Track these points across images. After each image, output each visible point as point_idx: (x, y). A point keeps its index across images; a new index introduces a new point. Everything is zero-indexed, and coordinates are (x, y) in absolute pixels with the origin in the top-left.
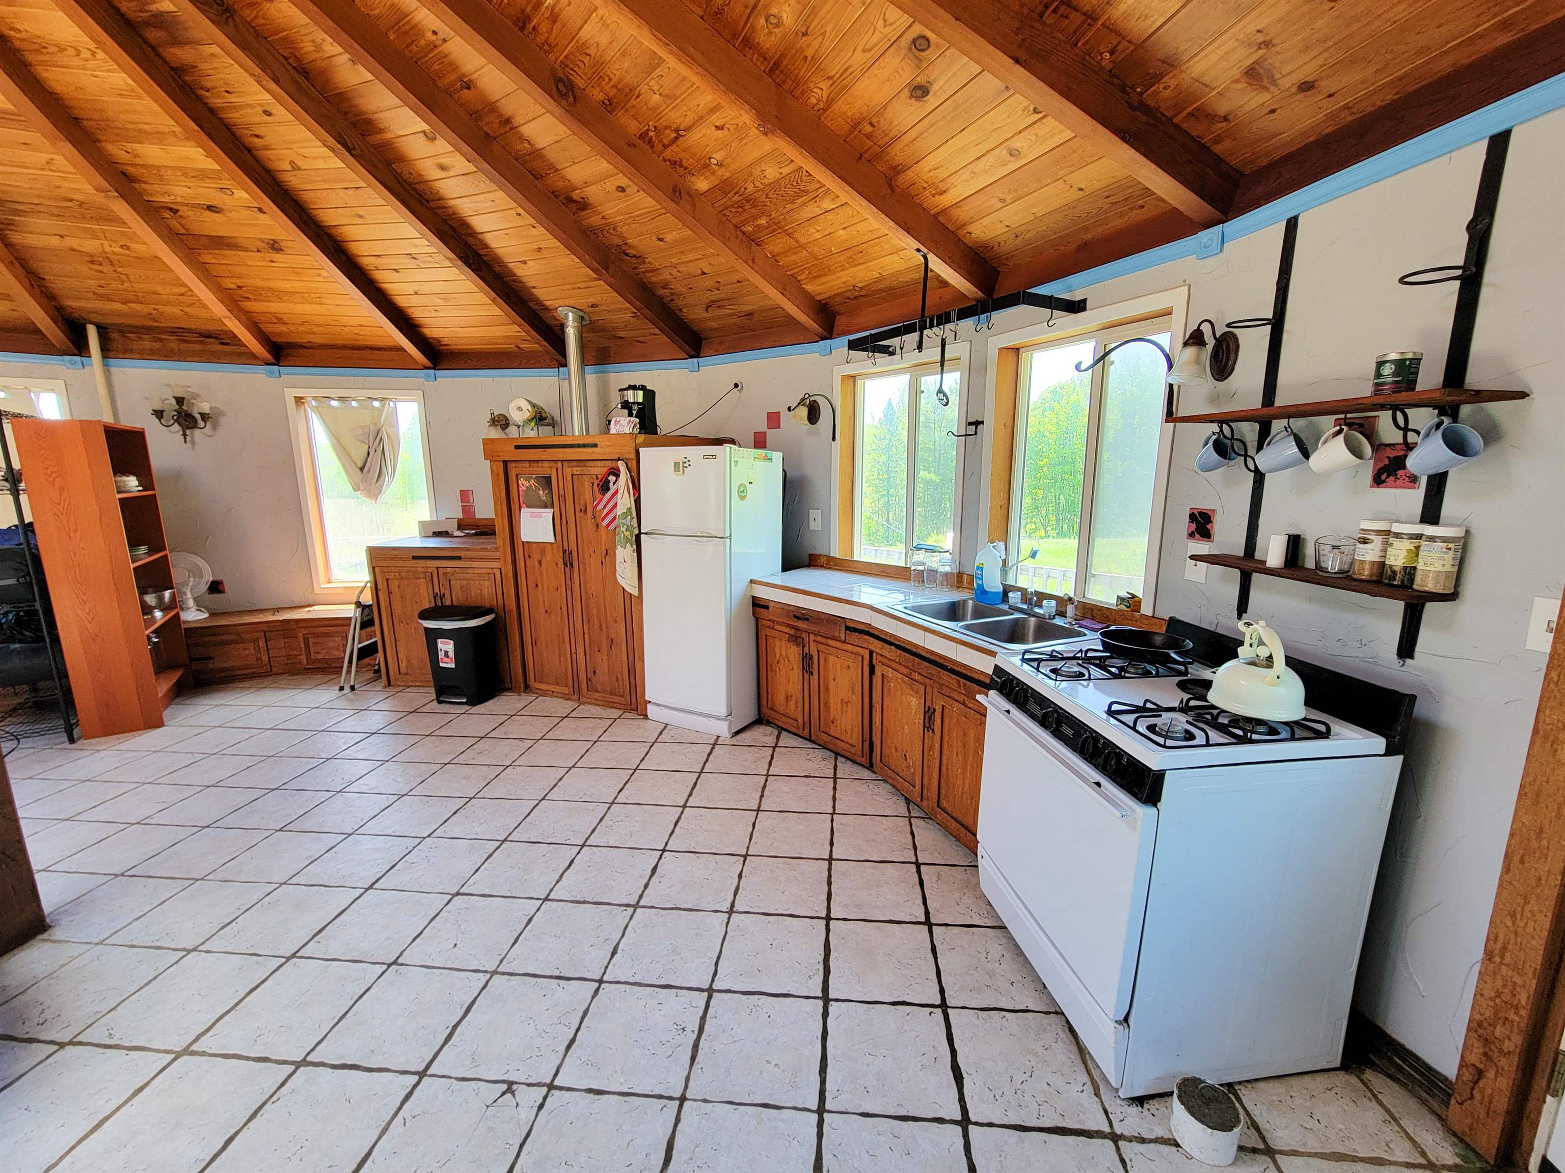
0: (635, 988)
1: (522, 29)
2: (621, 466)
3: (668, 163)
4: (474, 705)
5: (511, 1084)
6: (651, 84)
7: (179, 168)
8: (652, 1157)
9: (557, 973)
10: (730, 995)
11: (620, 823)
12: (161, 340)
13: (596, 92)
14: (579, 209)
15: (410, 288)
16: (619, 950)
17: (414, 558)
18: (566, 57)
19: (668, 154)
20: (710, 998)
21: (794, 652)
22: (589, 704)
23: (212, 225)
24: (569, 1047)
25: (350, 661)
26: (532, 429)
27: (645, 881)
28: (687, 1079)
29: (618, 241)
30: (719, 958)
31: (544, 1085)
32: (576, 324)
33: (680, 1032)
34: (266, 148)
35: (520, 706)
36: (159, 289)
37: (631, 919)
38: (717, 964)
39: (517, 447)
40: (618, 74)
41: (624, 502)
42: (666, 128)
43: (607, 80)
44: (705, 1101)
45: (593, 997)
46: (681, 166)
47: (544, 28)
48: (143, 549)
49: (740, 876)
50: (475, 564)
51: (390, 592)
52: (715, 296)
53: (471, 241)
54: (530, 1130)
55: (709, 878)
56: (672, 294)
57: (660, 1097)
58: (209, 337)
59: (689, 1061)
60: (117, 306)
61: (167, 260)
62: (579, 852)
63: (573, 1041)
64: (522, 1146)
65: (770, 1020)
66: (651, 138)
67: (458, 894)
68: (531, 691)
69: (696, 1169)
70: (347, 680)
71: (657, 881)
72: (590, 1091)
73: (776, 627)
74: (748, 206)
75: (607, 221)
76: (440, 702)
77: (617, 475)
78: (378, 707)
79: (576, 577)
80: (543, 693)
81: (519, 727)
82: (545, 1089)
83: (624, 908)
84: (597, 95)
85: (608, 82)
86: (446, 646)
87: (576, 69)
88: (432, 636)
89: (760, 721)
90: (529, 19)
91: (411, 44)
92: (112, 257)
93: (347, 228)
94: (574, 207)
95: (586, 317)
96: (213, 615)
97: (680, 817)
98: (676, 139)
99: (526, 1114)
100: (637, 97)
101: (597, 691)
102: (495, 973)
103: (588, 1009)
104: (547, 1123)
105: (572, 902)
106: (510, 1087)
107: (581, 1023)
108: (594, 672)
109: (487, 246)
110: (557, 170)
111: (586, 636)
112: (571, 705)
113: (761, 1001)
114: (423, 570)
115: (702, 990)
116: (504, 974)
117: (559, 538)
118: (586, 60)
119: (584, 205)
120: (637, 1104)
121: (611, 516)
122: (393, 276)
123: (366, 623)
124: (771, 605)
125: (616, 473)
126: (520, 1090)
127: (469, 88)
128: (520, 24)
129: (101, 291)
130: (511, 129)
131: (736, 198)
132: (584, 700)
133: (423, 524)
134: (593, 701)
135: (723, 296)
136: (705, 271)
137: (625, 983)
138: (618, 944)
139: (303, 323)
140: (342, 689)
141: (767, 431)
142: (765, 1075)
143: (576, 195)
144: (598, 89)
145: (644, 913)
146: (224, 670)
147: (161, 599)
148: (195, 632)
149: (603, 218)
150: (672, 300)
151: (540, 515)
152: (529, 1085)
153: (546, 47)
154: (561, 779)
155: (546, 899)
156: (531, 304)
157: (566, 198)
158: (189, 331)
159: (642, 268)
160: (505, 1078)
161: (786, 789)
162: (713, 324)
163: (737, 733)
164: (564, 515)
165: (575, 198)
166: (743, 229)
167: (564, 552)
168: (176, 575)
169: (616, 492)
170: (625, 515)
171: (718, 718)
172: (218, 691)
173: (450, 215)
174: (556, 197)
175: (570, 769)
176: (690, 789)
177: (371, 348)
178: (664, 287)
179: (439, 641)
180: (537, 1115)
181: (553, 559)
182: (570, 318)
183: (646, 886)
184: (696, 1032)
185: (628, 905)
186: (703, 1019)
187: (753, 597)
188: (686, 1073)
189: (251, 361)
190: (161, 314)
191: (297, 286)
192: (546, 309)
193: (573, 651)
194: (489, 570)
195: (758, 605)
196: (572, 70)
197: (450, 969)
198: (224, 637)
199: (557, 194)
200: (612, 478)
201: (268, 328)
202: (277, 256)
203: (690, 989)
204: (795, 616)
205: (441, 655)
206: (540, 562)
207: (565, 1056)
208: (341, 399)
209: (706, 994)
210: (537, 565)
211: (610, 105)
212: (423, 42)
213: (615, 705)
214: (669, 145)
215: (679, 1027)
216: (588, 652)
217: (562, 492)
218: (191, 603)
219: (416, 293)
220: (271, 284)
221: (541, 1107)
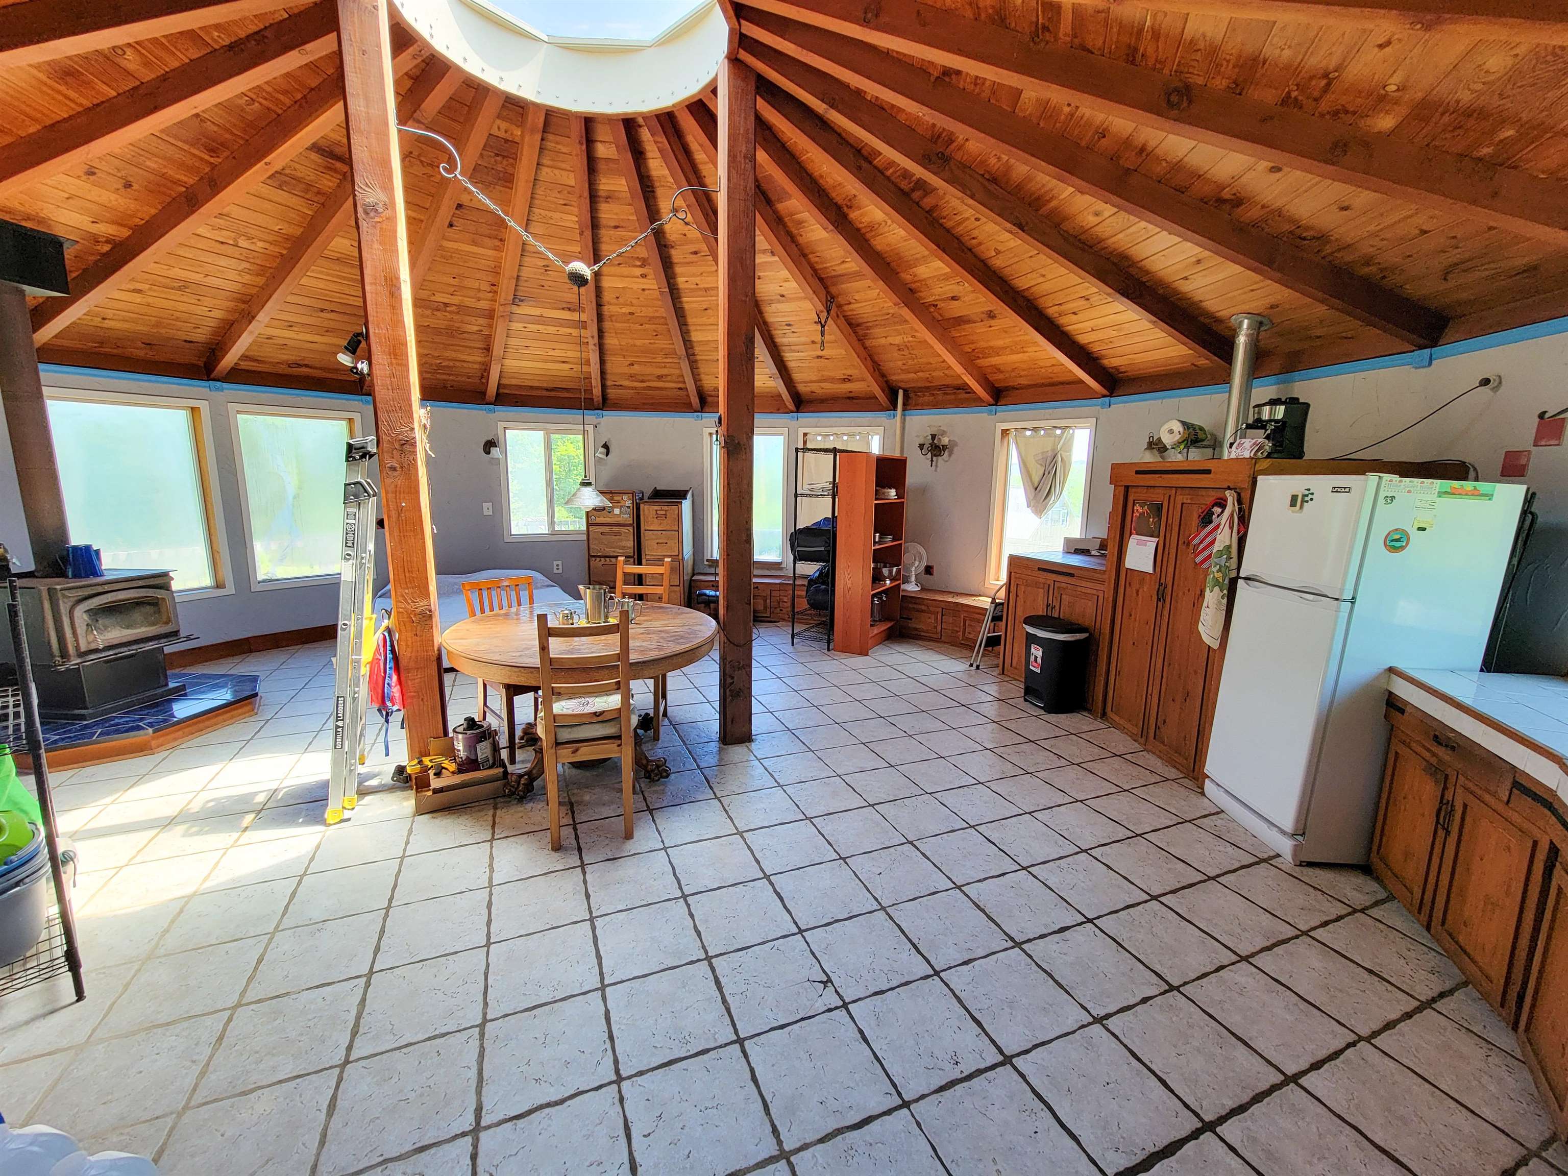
0: (954, 1000)
1: (1133, 63)
2: (1230, 496)
3: (1328, 117)
4: (1050, 713)
5: (829, 980)
6: (1274, 42)
7: (935, 277)
8: (852, 1112)
9: (916, 941)
10: (1021, 1080)
11: (1074, 872)
12: (933, 395)
13: (1217, 81)
14: (1233, 207)
15: (1088, 325)
16: (971, 965)
17: (1039, 569)
18: (1178, 65)
19: (1324, 106)
20: (1002, 1064)
21: (1429, 790)
22: (1154, 753)
23: (956, 309)
24: (876, 994)
25: (980, 645)
26: (1180, 453)
27: (1045, 932)
28: (923, 1097)
29: (1287, 227)
30: (1043, 1044)
31: (843, 1001)
32: (1250, 332)
33: (952, 1062)
34: (980, 244)
35: (1086, 728)
36: (931, 360)
37: (1004, 950)
38: (1036, 1046)
39: (1137, 472)
40: (1234, 51)
41: (1224, 538)
42: (1311, 78)
43: (1225, 63)
44: (919, 1125)
45: (922, 978)
46: (1347, 112)
47: (1150, 51)
48: (890, 538)
49: (1145, 1000)
50: (1084, 584)
51: (1017, 596)
52: (1454, 256)
53: (1133, 271)
54: (813, 1016)
55: (1109, 975)
56: (1382, 270)
57: (894, 1086)
58: (959, 389)
59: (936, 1087)
60: (912, 375)
61: (930, 341)
62: (1015, 871)
63: (882, 992)
64: (803, 1019)
65: (1034, 1135)
66: (1296, 98)
67: (911, 843)
68: (1107, 720)
69: (867, 1154)
70: (975, 660)
71: (1056, 940)
72: (861, 1032)
73: (1413, 745)
74: (1471, 122)
75: (1268, 209)
76: (1026, 700)
77: (1223, 506)
78: (985, 688)
79: (1166, 613)
80: (1116, 726)
81: (1070, 749)
82: (841, 1003)
83: (1007, 938)
84: (1220, 83)
85: (1228, 65)
86: (1037, 652)
87: (1191, 70)
88: (1031, 639)
89: (1365, 869)
90: (1136, 50)
91: (1055, 123)
92: (908, 344)
93: (1036, 288)
94: (1227, 207)
95: (1265, 321)
96: (923, 589)
97: (1139, 904)
98: (1328, 85)
99: (820, 1006)
100: (1264, 64)
101: (1163, 742)
102: (883, 908)
103: (911, 982)
104: (824, 1023)
105: (974, 903)
106: (827, 982)
107: (898, 987)
108: (1165, 722)
109: (1147, 272)
110: (1200, 176)
111: (1164, 680)
112: (1136, 746)
113: (1043, 1114)
114: (1043, 581)
115: (1001, 1051)
116: (888, 914)
117: (1158, 569)
118: (1198, 56)
119: (1238, 201)
120: (877, 1072)
121: (1206, 553)
122: (1074, 318)
123: (996, 619)
124: (1408, 709)
125: (1222, 504)
126: (830, 989)
127: (1104, 137)
128: (1131, 59)
129: (904, 367)
130: (1147, 155)
131: (1446, 118)
132: (1149, 747)
133: (1068, 541)
134: (1157, 752)
135: (1467, 255)
136: (1424, 228)
137: (951, 990)
138: (975, 959)
139: (1013, 370)
140: (971, 665)
141: (1534, 450)
142: (981, 1166)
143: (1226, 194)
144: (1219, 78)
145: (1019, 955)
146: (916, 629)
147: (891, 572)
148: (909, 599)
149: (1263, 207)
150: (1384, 277)
151: (1144, 543)
152: (836, 991)
153: (1158, 66)
154: (1059, 806)
155: (959, 887)
156: (1202, 319)
157: (1217, 201)
158: (948, 386)
159: (1328, 249)
160: (830, 974)
161: (1317, 965)
162: (1464, 296)
163: (1310, 864)
164: (1167, 546)
165: (1227, 197)
166: (1475, 154)
167: (1160, 585)
168: (906, 558)
169: (1218, 526)
170: (1220, 553)
171: (1283, 832)
172: (908, 643)
173: (1111, 253)
174: (1206, 203)
175: (1077, 801)
176: (1179, 886)
177: (1062, 383)
178: (1368, 263)
179: (1033, 646)
180: (824, 1012)
181: (1149, 590)
182: (1245, 326)
183: (1042, 937)
184: (963, 1075)
185: (1012, 939)
186: (979, 1072)
187: (1391, 693)
188: (926, 1092)
189: (978, 404)
190: (933, 377)
191: (1007, 341)
192: (1219, 321)
193: (1150, 692)
194: (1095, 592)
195: (1393, 704)
196: (1187, 73)
197: (865, 886)
198: (920, 607)
199: (1205, 200)
200: (1217, 510)
201: (992, 378)
202: (993, 322)
203: (993, 1041)
204: (1436, 737)
205: (1032, 659)
206: (1137, 592)
207: (870, 996)
208: (1035, 429)
209: (1001, 1058)
210: (1135, 595)
211: (1237, 88)
212: (1063, 117)
213: (1178, 765)
214: (1321, 97)
215: (955, 1058)
216: (1162, 699)
217: (1170, 522)
218: (913, 578)
219: (1093, 330)
220: (992, 344)
221: (830, 1010)
